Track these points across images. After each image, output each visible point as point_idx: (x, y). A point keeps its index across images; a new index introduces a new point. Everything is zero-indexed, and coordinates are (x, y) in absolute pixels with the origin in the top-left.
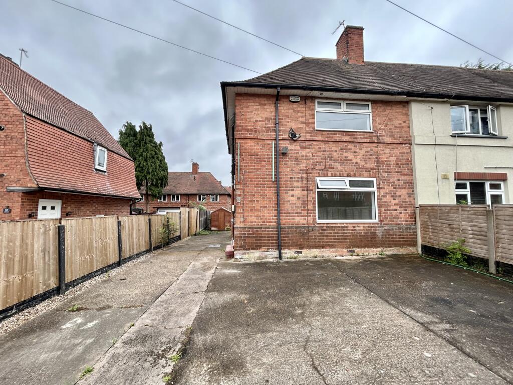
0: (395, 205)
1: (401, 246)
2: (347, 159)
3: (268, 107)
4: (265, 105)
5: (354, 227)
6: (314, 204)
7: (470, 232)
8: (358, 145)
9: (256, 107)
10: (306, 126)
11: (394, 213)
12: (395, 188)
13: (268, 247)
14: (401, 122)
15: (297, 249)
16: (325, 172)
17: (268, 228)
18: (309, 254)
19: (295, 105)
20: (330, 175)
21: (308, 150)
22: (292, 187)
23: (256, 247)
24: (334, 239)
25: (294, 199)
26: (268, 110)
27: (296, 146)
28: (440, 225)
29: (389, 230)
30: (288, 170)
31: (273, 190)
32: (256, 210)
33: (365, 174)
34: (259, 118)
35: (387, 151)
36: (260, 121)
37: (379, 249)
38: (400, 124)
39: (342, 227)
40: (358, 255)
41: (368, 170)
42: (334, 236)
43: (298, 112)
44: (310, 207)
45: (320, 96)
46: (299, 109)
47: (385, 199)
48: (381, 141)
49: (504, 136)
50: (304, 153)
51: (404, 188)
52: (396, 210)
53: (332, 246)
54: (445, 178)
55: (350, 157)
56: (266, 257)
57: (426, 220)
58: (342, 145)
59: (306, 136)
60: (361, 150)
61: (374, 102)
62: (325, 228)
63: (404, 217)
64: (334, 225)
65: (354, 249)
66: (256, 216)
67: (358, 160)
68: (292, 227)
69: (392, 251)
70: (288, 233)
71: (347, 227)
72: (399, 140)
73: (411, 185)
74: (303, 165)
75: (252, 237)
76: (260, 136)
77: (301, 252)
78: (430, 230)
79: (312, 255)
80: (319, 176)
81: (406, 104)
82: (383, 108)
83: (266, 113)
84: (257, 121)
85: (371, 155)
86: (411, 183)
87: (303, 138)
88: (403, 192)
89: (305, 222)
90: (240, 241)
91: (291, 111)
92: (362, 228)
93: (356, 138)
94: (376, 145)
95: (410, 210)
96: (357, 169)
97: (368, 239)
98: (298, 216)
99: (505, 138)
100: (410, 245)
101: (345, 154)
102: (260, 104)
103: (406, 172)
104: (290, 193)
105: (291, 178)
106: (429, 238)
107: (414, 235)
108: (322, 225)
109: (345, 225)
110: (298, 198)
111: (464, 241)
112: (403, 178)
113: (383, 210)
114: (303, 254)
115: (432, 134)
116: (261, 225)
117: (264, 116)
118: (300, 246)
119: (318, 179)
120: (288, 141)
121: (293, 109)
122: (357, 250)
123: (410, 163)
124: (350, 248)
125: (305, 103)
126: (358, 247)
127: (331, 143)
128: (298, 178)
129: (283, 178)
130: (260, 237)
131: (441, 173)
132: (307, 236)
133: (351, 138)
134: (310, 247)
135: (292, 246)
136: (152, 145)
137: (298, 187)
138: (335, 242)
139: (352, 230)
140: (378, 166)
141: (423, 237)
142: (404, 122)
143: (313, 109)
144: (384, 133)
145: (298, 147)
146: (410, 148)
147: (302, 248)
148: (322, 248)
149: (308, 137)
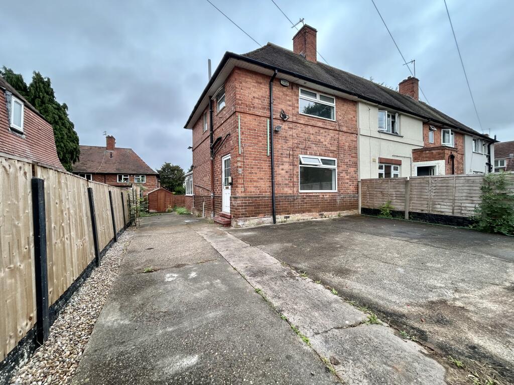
0: (347, 179)
1: (350, 209)
2: (320, 141)
3: (263, 86)
4: (261, 83)
5: (323, 196)
6: (297, 177)
7: (394, 195)
8: (327, 130)
9: (253, 84)
10: (293, 109)
11: (346, 185)
12: (347, 167)
13: (265, 214)
14: (352, 116)
15: (286, 214)
16: (305, 150)
17: (264, 197)
18: (294, 218)
19: (285, 89)
20: (308, 153)
21: (294, 131)
22: (282, 162)
23: (255, 214)
24: (311, 205)
25: (283, 172)
26: (263, 89)
27: (285, 126)
28: (375, 193)
29: (344, 198)
30: (279, 146)
31: (268, 164)
32: (255, 181)
33: (331, 155)
34: (256, 95)
35: (344, 138)
36: (257, 98)
37: (338, 212)
38: (352, 118)
39: (316, 196)
40: (325, 217)
41: (332, 152)
42: (311, 203)
43: (287, 95)
44: (295, 180)
45: (303, 84)
46: (288, 93)
47: (341, 175)
48: (341, 130)
49: (402, 135)
50: (291, 133)
51: (353, 167)
52: (347, 183)
53: (309, 211)
54: (374, 161)
55: (322, 140)
56: (263, 222)
57: (365, 190)
58: (316, 129)
59: (292, 118)
60: (329, 135)
61: (337, 97)
62: (305, 197)
63: (352, 188)
64: (311, 194)
65: (323, 213)
66: (255, 187)
67: (326, 143)
68: (282, 197)
69: (345, 213)
70: (279, 202)
71: (319, 196)
72: (351, 130)
73: (356, 165)
74: (290, 144)
75: (252, 206)
76: (257, 113)
77: (289, 217)
78: (368, 197)
79: (296, 219)
80: (301, 154)
81: (355, 103)
82: (342, 103)
83: (261, 91)
84: (254, 97)
85: (334, 140)
86: (356, 163)
87: (290, 120)
88: (352, 170)
89: (291, 192)
90: (242, 209)
91: (281, 94)
92: (328, 196)
93: (326, 125)
94: (337, 132)
95: (355, 183)
96: (326, 150)
97: (331, 205)
98: (286, 187)
99: (402, 137)
100: (354, 208)
101: (319, 137)
102: (257, 82)
103: (354, 155)
104: (281, 167)
105: (282, 154)
106: (367, 203)
107: (356, 201)
108: (303, 194)
109: (318, 194)
110: (287, 172)
111: (391, 202)
112: (352, 159)
113: (340, 182)
114: (290, 218)
115: (368, 129)
116: (259, 194)
117: (260, 94)
118: (288, 212)
119: (301, 156)
120: (279, 121)
121: (283, 92)
122: (325, 213)
123: (356, 148)
124: (321, 212)
125: (292, 88)
126: (326, 211)
127: (310, 127)
128: (287, 154)
129: (276, 154)
130: (258, 205)
131: (372, 158)
132: (294, 204)
133: (322, 124)
134: (295, 212)
135: (282, 212)
136: (54, 105)
137: (286, 162)
138: (311, 208)
139: (322, 198)
140: (339, 149)
141: (362, 202)
142: (354, 117)
143: (298, 96)
144: (342, 124)
145: (286, 127)
146: (356, 137)
147: (290, 214)
148: (303, 213)
149: (295, 119)
